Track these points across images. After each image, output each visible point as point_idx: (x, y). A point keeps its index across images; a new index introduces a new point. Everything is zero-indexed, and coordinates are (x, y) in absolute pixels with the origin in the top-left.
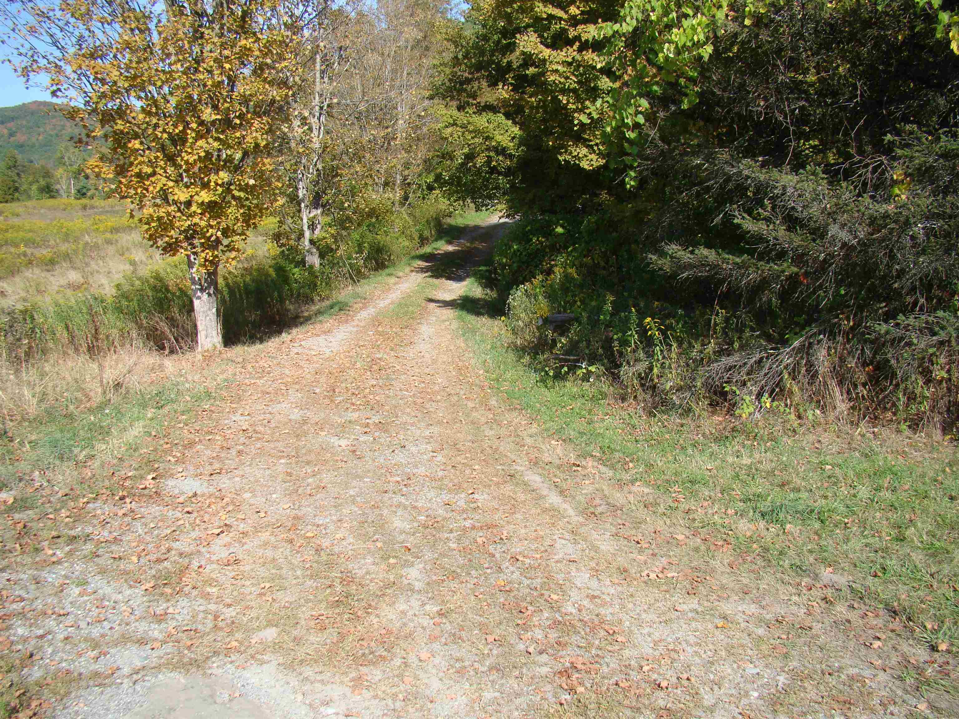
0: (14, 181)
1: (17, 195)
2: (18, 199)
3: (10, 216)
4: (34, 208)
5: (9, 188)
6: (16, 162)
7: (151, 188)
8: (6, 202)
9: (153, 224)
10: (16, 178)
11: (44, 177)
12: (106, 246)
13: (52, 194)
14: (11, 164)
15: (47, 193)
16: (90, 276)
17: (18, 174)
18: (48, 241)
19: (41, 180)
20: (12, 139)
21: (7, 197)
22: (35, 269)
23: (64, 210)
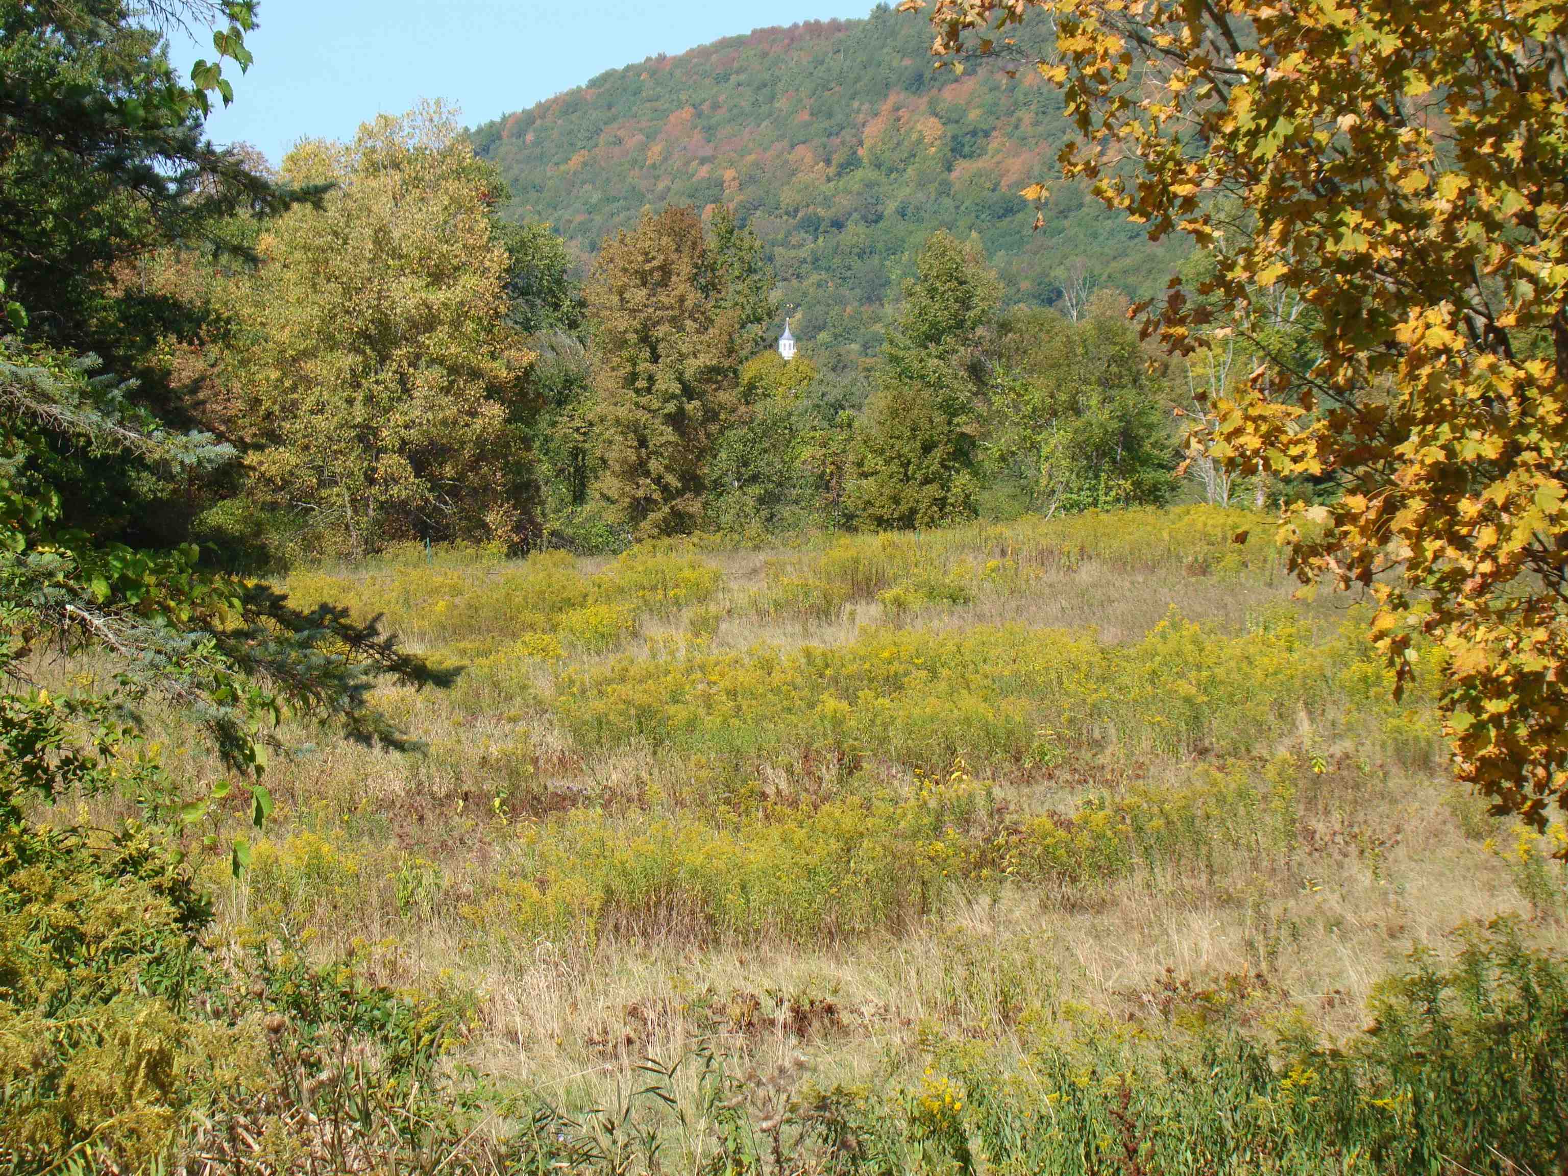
0: (951, 409)
1: (962, 480)
2: (971, 509)
3: (916, 602)
4: (1044, 556)
5: (927, 448)
6: (965, 303)
7: (1486, 536)
8: (907, 522)
9: (1494, 706)
10: (964, 391)
11: (1105, 383)
12: (1397, 781)
13: (1149, 476)
14: (939, 312)
15: (1124, 471)
16: (1287, 948)
17: (976, 371)
18: (1098, 745)
19: (1092, 398)
20: (963, 169)
21: (910, 492)
22: (1007, 893)
23: (1202, 569)
